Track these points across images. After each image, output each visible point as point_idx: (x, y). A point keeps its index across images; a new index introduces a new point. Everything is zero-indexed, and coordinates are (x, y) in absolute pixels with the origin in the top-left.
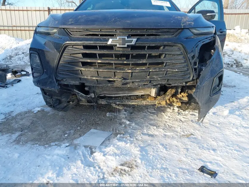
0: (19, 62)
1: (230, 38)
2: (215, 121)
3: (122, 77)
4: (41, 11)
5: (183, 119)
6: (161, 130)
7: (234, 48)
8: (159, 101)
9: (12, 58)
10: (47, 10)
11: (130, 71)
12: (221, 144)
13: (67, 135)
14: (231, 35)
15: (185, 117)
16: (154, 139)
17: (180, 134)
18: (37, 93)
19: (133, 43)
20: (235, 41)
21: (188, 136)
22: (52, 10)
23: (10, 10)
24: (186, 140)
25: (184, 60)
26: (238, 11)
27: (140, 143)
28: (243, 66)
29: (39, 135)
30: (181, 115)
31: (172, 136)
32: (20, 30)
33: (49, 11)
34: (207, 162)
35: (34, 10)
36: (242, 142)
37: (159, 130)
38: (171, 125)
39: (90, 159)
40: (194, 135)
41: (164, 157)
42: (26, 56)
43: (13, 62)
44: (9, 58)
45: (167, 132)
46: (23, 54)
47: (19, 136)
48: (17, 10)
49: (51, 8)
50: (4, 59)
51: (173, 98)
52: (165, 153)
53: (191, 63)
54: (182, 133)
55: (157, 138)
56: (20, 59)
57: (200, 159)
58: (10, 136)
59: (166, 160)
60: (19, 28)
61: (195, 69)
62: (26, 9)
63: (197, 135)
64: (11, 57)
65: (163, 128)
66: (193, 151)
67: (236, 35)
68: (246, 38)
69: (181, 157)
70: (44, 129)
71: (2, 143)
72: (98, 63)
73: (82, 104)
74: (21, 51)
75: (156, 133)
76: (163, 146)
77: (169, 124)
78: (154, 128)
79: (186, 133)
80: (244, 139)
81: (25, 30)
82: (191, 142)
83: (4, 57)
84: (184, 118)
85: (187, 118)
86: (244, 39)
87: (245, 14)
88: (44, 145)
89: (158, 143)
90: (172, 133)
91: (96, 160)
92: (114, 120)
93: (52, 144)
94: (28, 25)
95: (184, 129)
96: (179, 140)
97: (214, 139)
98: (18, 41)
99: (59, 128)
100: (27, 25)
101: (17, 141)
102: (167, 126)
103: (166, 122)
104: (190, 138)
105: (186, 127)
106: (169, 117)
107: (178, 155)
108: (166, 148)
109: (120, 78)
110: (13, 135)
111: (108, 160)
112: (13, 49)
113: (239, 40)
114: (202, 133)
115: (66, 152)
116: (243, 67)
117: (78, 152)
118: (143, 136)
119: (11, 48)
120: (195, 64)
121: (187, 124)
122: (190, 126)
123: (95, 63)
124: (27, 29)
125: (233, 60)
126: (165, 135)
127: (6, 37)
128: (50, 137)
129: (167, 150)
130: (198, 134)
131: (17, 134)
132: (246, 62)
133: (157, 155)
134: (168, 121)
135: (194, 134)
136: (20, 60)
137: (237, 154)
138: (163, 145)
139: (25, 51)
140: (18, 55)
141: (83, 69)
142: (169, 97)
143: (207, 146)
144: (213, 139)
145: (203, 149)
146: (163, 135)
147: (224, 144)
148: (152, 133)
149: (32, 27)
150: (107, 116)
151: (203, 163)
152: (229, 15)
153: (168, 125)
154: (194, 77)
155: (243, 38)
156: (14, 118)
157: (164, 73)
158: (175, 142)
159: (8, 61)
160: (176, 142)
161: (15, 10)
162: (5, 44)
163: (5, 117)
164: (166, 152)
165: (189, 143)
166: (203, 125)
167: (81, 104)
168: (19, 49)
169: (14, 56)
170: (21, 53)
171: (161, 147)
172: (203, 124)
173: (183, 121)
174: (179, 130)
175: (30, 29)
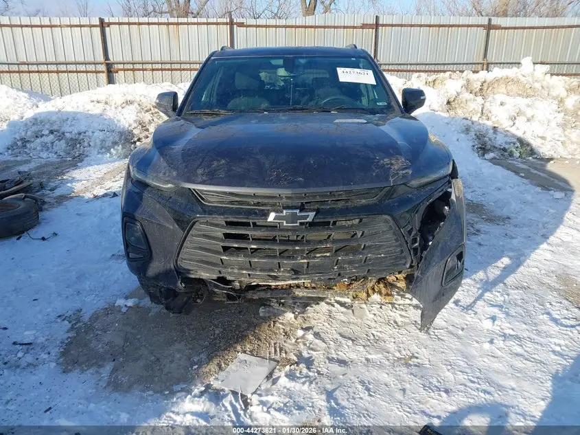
0: (44, 155)
1: (509, 88)
2: (457, 322)
3: (292, 269)
4: (84, 26)
5: (399, 319)
6: (361, 349)
7: (518, 111)
8: (356, 291)
9: (28, 145)
10: (98, 23)
11: (305, 261)
12: (461, 377)
13: (197, 366)
14: (513, 80)
15: (403, 313)
16: (348, 371)
17: (394, 356)
18: (111, 254)
19: (309, 220)
20: (521, 93)
21: (406, 362)
22: (109, 24)
23: (11, 26)
24: (403, 371)
25: (396, 237)
26: (528, 22)
27: (325, 380)
28: (535, 154)
29: (147, 367)
30: (396, 309)
31: (380, 362)
32: (38, 72)
33: (103, 26)
34: (433, 417)
35: (68, 26)
36: (497, 372)
37: (357, 348)
38: (379, 334)
39: (246, 419)
40: (417, 358)
41: (366, 410)
42: (60, 140)
43: (31, 155)
44: (19, 143)
45: (370, 354)
46: (52, 133)
47: (112, 372)
48: (27, 26)
49: (106, 20)
50: (10, 147)
51: (379, 283)
52: (367, 401)
53: (406, 241)
54: (398, 355)
55: (354, 367)
56: (45, 147)
57: (424, 412)
58: (97, 372)
59: (368, 415)
60: (34, 68)
61: (415, 250)
62: (49, 24)
63: (423, 357)
64: (25, 142)
65: (364, 344)
66: (413, 395)
67: (523, 79)
68: (545, 84)
69: (393, 408)
70: (152, 353)
71: (90, 391)
72: (252, 249)
73: (217, 299)
74: (47, 126)
75: (353, 356)
76: (363, 386)
77: (375, 333)
78: (348, 344)
79: (404, 353)
80: (500, 365)
81: (48, 72)
82: (411, 374)
83: (8, 142)
84: (401, 316)
85: (407, 315)
86: (540, 88)
87: (544, 28)
88: (161, 392)
89: (356, 380)
90: (380, 356)
91: (256, 420)
92: (274, 326)
93: (176, 388)
94: (54, 60)
95: (401, 345)
96: (392, 371)
97: (451, 365)
98: (35, 101)
99: (179, 351)
100: (51, 59)
101: (115, 385)
102: (372, 337)
103: (370, 327)
104: (411, 365)
105: (405, 339)
106: (375, 314)
107: (389, 403)
108: (368, 390)
109: (289, 272)
110: (101, 370)
111: (276, 420)
112: (28, 123)
113: (529, 91)
114: (432, 353)
115: (205, 405)
116: (535, 156)
117: (223, 405)
118: (330, 365)
119: (22, 118)
120: (415, 241)
121: (406, 331)
122: (412, 336)
123: (247, 248)
124: (53, 70)
125: (515, 140)
126: (367, 360)
127: (7, 93)
128: (169, 372)
129: (370, 395)
130: (424, 355)
131: (109, 367)
132: (542, 144)
133: (354, 406)
134: (373, 324)
135: (416, 355)
136: (47, 150)
137: (485, 399)
138: (362, 383)
139: (55, 127)
140: (42, 137)
141: (225, 258)
142: (372, 283)
143: (439, 382)
144: (449, 367)
145: (430, 391)
146: (363, 360)
147: (466, 377)
148: (344, 356)
149: (63, 64)
150: (261, 315)
151: (426, 418)
152: (510, 30)
153: (373, 334)
154: (412, 262)
155: (537, 85)
156: (89, 328)
157: (362, 260)
158: (384, 377)
159: (20, 153)
160: (386, 376)
161: (22, 26)
162: (8, 107)
163: (70, 325)
164: (368, 398)
165: (407, 377)
166: (434, 332)
167: (215, 299)
168: (41, 122)
169: (32, 140)
170: (47, 132)
171: (360, 387)
172: (436, 331)
173: (400, 324)
174: (391, 347)
175: (59, 69)
